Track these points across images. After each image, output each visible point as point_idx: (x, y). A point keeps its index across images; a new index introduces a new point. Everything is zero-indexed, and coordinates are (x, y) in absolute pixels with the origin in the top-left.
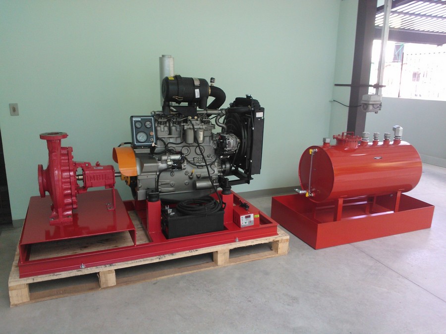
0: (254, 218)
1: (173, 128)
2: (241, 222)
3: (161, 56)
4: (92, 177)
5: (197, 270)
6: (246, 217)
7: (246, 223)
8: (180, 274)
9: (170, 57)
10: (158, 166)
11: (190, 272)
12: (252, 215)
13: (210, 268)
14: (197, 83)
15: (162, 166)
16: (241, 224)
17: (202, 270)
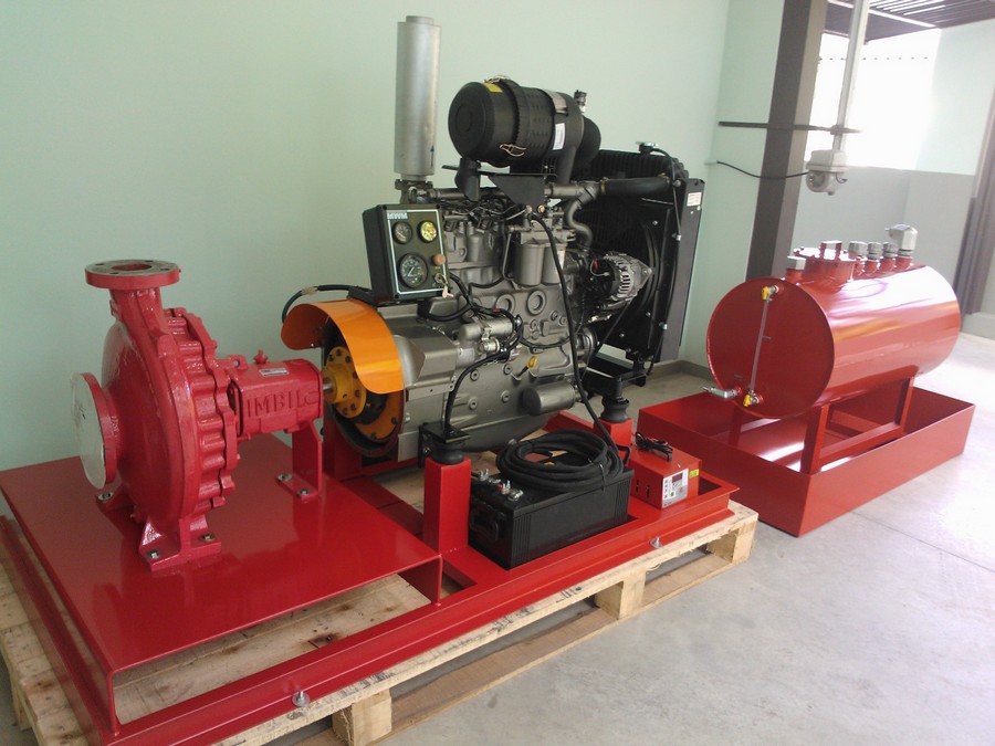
0: (690, 480)
1: (476, 240)
2: (664, 494)
3: (404, 20)
4: (261, 401)
5: (576, 643)
6: (675, 480)
7: (672, 494)
8: (540, 661)
9: (431, 23)
10: (456, 356)
11: (561, 650)
12: (685, 473)
13: (604, 629)
14: (560, 105)
15: (466, 354)
16: (664, 499)
17: (586, 638)
